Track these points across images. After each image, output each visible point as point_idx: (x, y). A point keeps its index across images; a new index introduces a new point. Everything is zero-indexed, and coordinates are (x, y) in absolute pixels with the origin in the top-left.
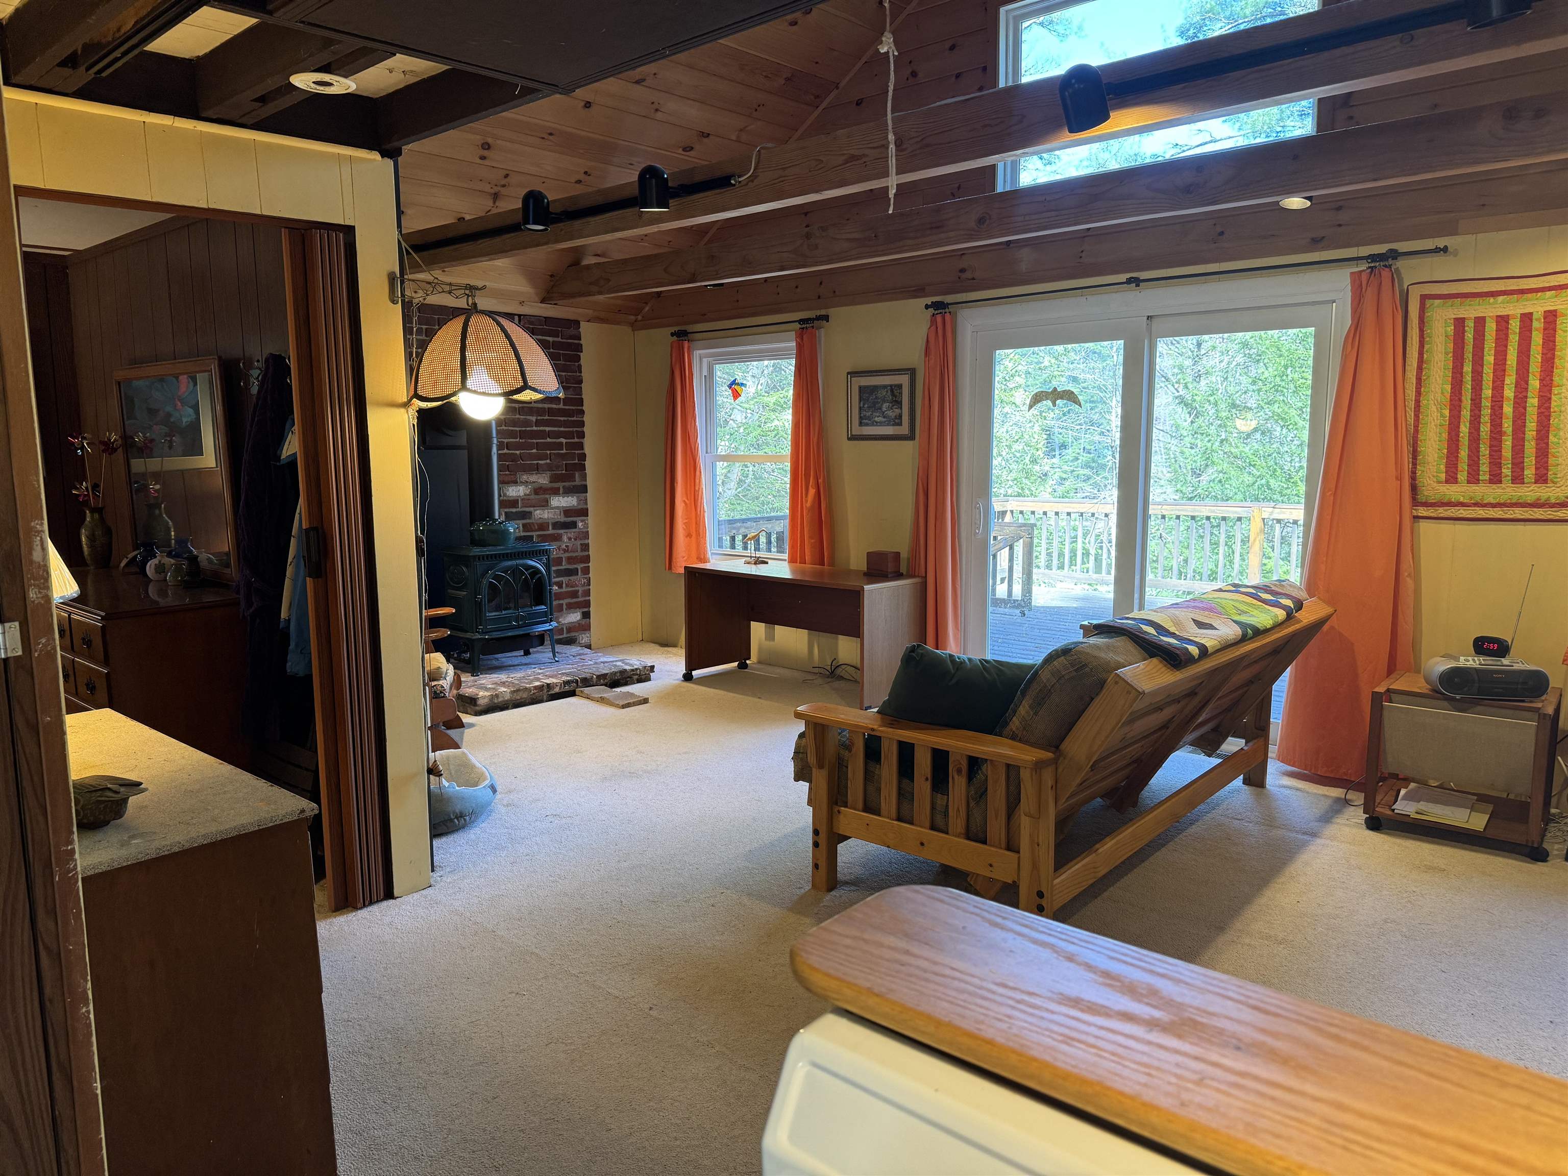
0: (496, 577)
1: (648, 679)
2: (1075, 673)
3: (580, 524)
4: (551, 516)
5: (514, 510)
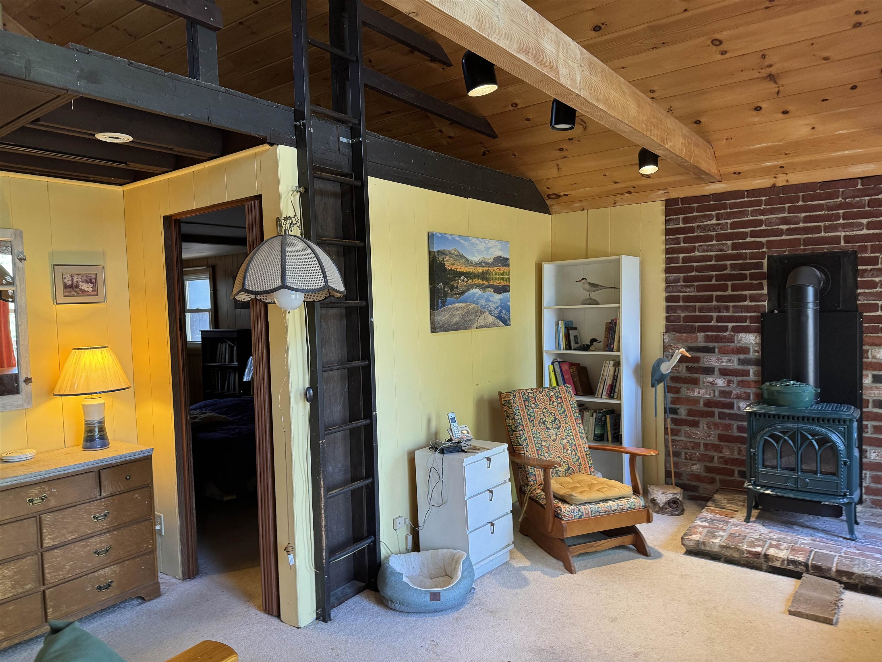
0: (773, 436)
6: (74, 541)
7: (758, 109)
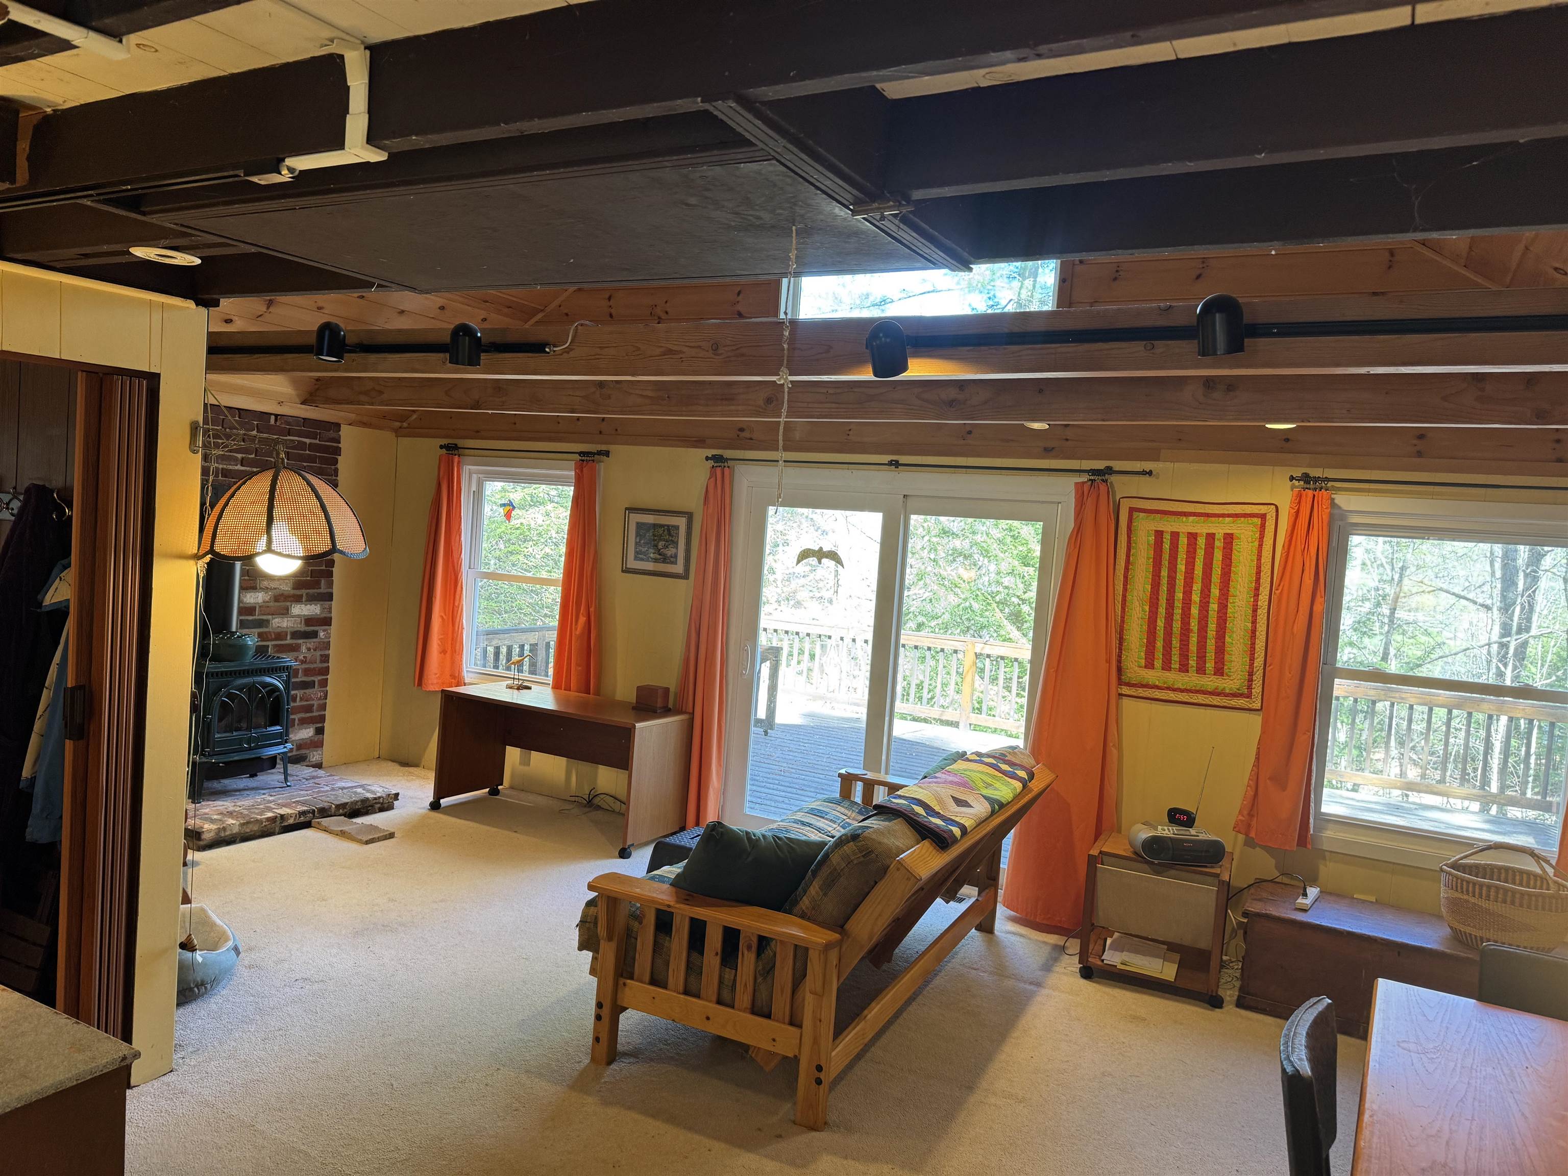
0: (230, 696)
1: (390, 807)
2: (862, 859)
3: (322, 634)
4: (290, 624)
5: (250, 618)
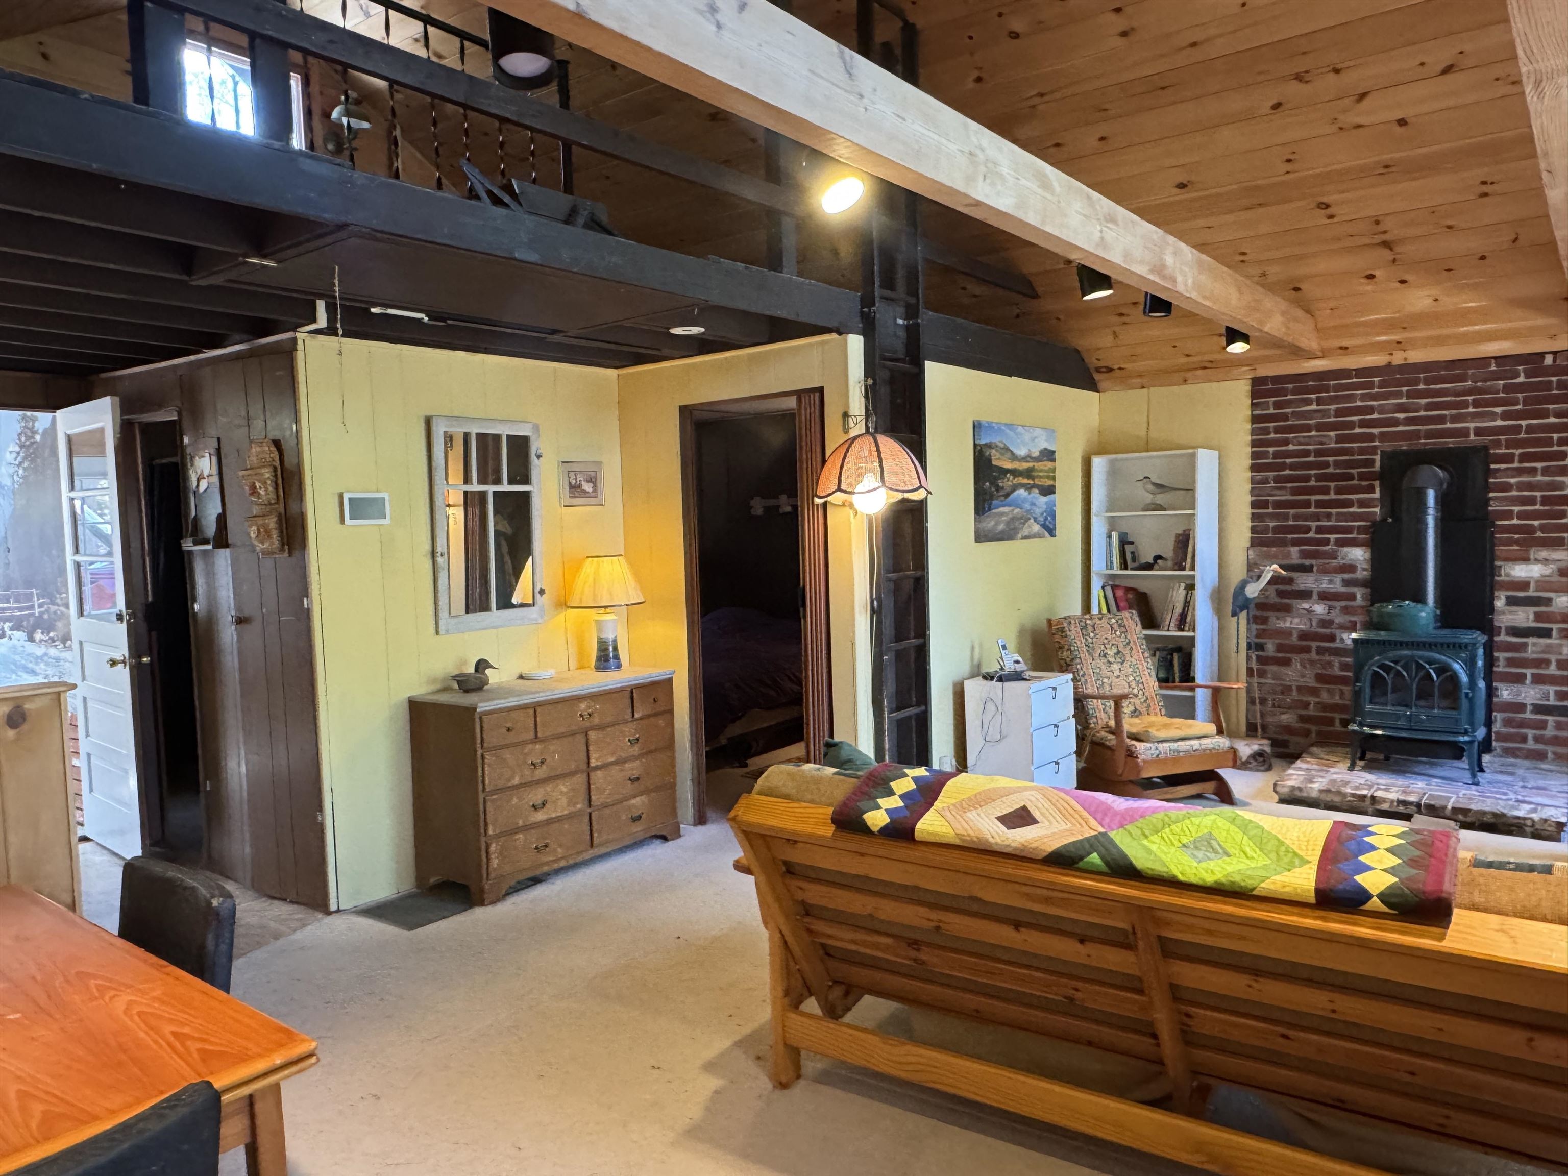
0: (1383, 667)
6: (612, 763)
7: (1371, 277)
